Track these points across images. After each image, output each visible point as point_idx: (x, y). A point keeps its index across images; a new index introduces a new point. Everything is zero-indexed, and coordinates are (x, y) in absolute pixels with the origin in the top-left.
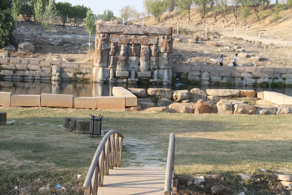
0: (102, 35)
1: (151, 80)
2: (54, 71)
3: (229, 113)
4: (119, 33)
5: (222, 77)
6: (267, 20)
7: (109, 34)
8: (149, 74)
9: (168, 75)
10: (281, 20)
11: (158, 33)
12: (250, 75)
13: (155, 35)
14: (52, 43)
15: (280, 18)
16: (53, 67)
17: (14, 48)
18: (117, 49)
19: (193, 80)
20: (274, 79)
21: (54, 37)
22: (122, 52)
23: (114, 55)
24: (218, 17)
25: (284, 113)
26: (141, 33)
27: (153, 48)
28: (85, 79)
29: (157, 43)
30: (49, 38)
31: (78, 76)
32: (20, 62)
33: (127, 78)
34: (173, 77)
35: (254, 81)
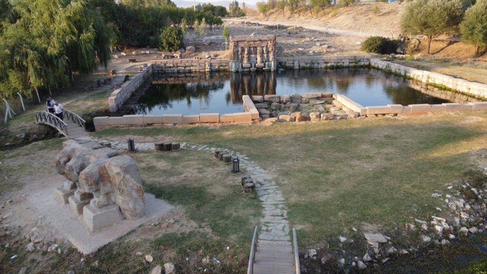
0: (233, 43)
1: (264, 69)
2: (207, 66)
3: (317, 119)
4: (243, 41)
5: (307, 64)
6: (330, 16)
7: (238, 42)
8: (262, 65)
9: (274, 64)
10: (338, 15)
11: (267, 39)
12: (323, 62)
13: (266, 40)
14: (205, 44)
15: (337, 14)
16: (206, 63)
17: (184, 50)
18: (243, 50)
19: (289, 66)
20: (337, 63)
21: (206, 39)
22: (246, 53)
23: (241, 54)
24: (301, 13)
25: (352, 118)
26: (257, 40)
27: (264, 49)
28: (225, 69)
29: (267, 46)
30: (202, 40)
31: (221, 68)
32: (188, 61)
33: (250, 68)
34: (277, 65)
35: (325, 65)
